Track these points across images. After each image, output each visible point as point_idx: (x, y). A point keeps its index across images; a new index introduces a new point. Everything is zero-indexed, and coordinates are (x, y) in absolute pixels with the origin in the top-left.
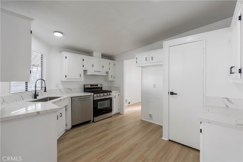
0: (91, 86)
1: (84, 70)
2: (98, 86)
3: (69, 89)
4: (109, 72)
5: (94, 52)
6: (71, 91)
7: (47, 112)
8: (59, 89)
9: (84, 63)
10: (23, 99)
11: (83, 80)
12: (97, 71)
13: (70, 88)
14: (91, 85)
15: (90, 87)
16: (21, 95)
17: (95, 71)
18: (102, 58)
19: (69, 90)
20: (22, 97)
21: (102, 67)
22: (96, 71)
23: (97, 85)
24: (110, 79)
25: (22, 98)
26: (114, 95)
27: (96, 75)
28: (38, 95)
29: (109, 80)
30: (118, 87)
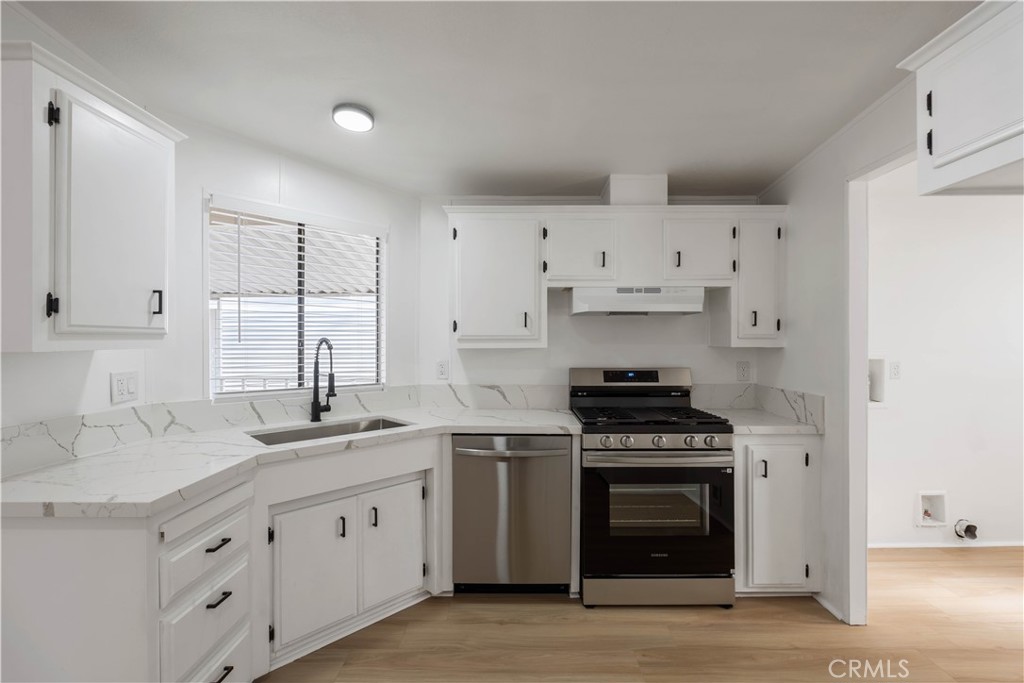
0: (605, 381)
1: (551, 291)
2: (657, 381)
3: (491, 387)
4: (732, 289)
5: (612, 176)
6: (501, 397)
7: (83, 512)
8: (450, 386)
9: (551, 251)
10: (259, 417)
11: (543, 344)
12: (639, 291)
13: (496, 384)
14: (610, 375)
15: (600, 382)
16: (251, 403)
17: (620, 290)
18: (670, 202)
19: (495, 392)
20: (254, 409)
21: (672, 259)
22: (629, 290)
23: (652, 375)
24: (740, 334)
25: (258, 413)
26: (759, 452)
27: (646, 313)
28: (327, 408)
29: (735, 343)
30: (803, 397)
